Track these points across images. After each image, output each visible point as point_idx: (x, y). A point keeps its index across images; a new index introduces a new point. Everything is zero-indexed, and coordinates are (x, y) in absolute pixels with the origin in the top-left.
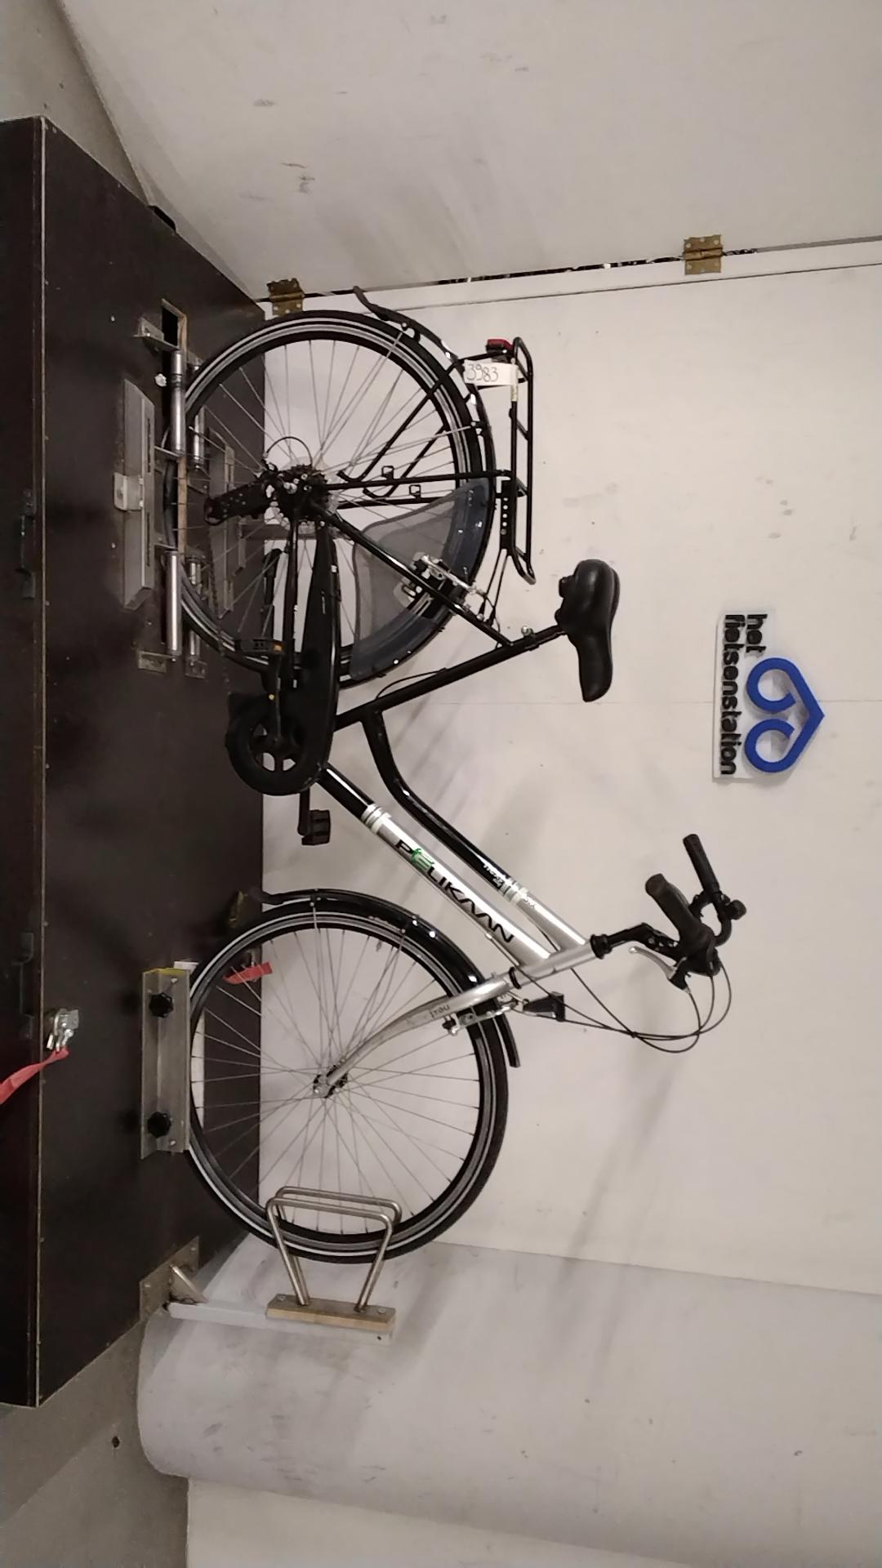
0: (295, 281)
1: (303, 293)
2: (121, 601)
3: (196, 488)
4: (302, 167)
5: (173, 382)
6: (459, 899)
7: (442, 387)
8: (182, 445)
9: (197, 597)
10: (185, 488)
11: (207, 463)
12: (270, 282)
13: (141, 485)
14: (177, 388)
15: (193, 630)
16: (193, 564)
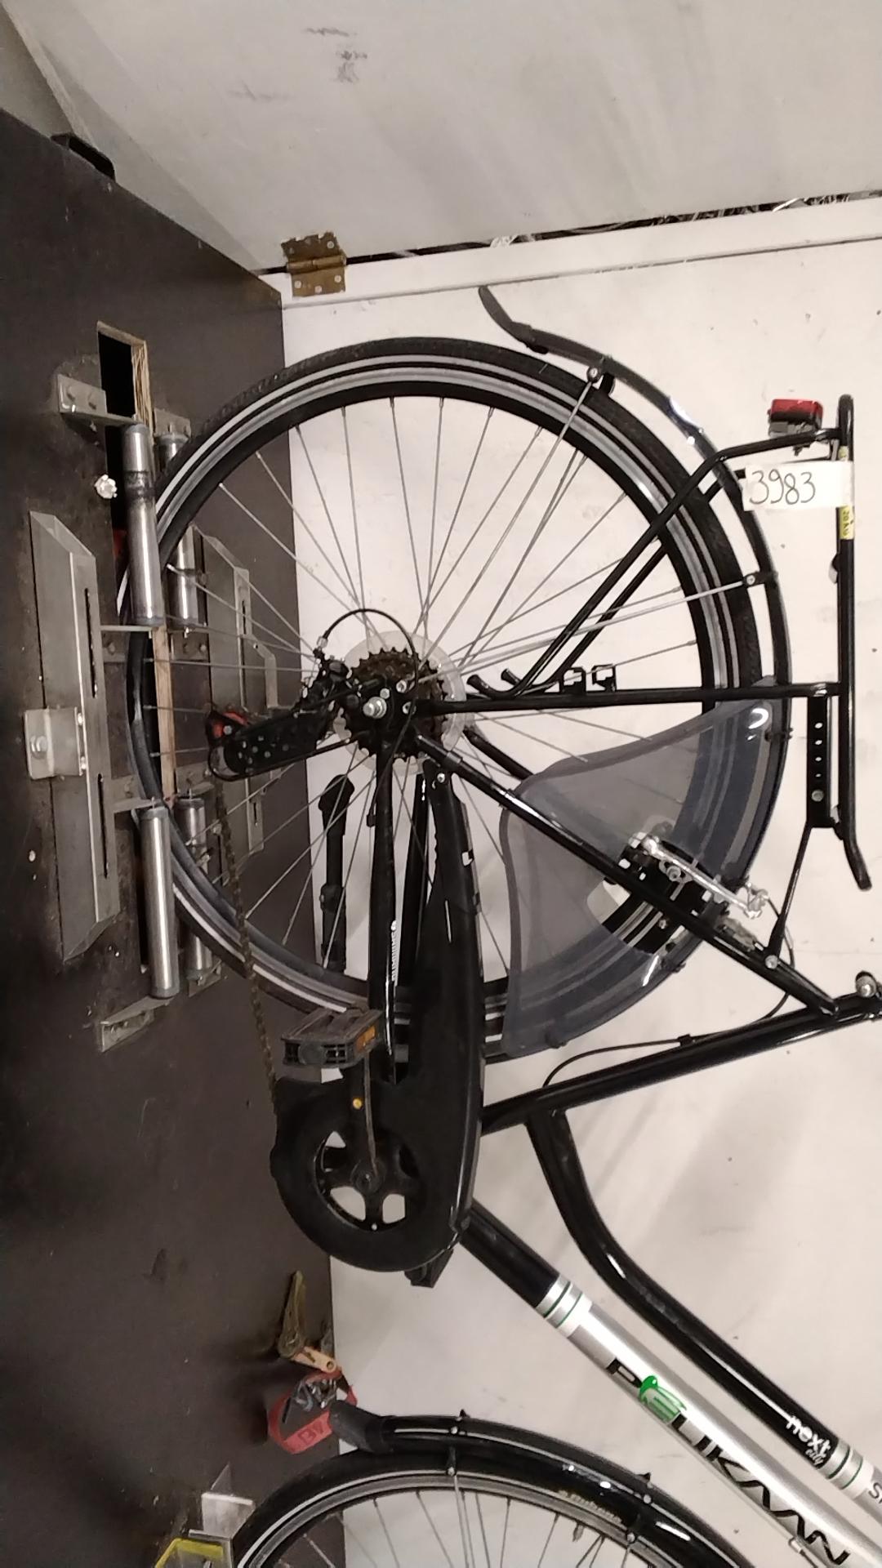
0: (329, 236)
1: (345, 255)
2: (58, 949)
4: (346, 35)
5: (131, 486)
6: (738, 1479)
7: (682, 509)
8: (155, 608)
9: (200, 877)
11: (204, 613)
12: (285, 241)
13: (81, 727)
14: (138, 497)
15: (198, 940)
16: (192, 811)
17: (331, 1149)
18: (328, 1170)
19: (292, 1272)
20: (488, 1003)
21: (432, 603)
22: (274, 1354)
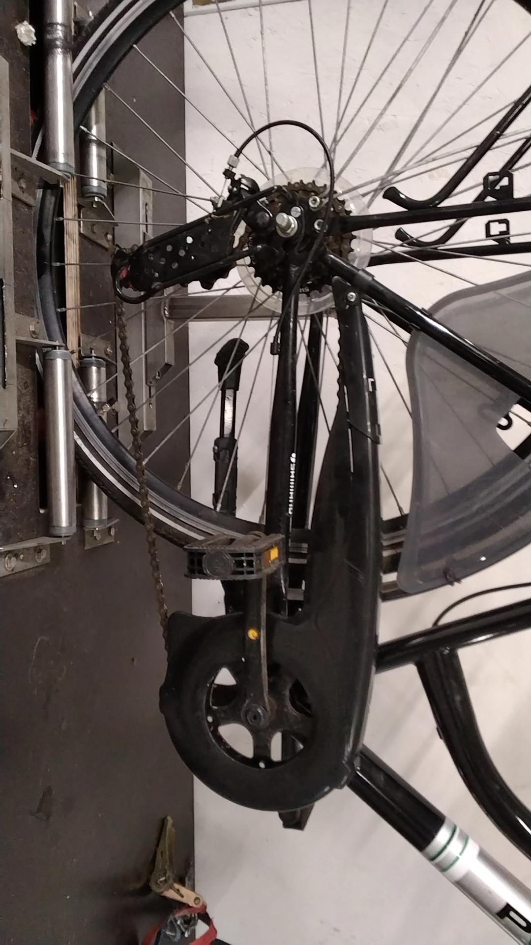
3: (93, 237)
5: (49, 37)
8: (67, 155)
9: (99, 425)
10: (76, 237)
11: (112, 191)
14: (57, 47)
15: (95, 485)
16: (94, 369)
17: (220, 687)
18: (215, 707)
19: (164, 817)
20: (386, 540)
21: (340, 140)
22: (147, 889)
